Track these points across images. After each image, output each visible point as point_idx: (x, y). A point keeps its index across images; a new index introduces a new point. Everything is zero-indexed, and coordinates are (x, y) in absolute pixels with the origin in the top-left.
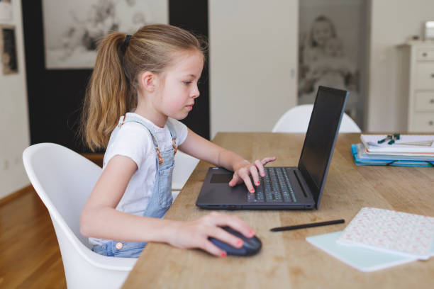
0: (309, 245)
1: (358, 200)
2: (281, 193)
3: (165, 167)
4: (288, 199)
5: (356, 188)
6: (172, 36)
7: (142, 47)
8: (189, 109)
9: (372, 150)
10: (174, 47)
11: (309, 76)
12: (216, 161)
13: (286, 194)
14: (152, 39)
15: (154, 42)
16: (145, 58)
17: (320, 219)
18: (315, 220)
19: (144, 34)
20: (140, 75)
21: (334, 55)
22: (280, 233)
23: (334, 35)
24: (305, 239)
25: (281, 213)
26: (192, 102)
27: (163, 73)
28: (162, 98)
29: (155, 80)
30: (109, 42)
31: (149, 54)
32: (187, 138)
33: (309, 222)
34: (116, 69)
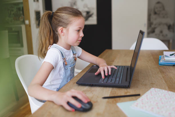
0: (117, 107)
1: (152, 84)
2: (116, 79)
3: (69, 66)
4: (117, 82)
5: (154, 77)
6: (70, 12)
7: (58, 17)
8: (79, 42)
9: (166, 58)
10: (72, 16)
11: (153, 26)
12: (95, 63)
13: (118, 79)
14: (62, 13)
15: (63, 14)
16: (60, 21)
17: (129, 92)
18: (126, 93)
19: (59, 11)
20: (58, 29)
21: (164, 17)
22: (107, 100)
23: (164, 9)
24: (116, 104)
25: (113, 89)
26: (80, 39)
27: (67, 28)
28: (68, 38)
29: (65, 31)
30: (45, 15)
31: (61, 20)
32: (81, 54)
33: (123, 94)
34: (48, 26)
